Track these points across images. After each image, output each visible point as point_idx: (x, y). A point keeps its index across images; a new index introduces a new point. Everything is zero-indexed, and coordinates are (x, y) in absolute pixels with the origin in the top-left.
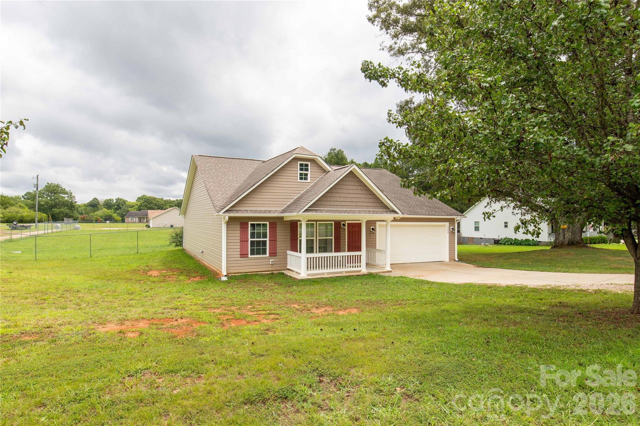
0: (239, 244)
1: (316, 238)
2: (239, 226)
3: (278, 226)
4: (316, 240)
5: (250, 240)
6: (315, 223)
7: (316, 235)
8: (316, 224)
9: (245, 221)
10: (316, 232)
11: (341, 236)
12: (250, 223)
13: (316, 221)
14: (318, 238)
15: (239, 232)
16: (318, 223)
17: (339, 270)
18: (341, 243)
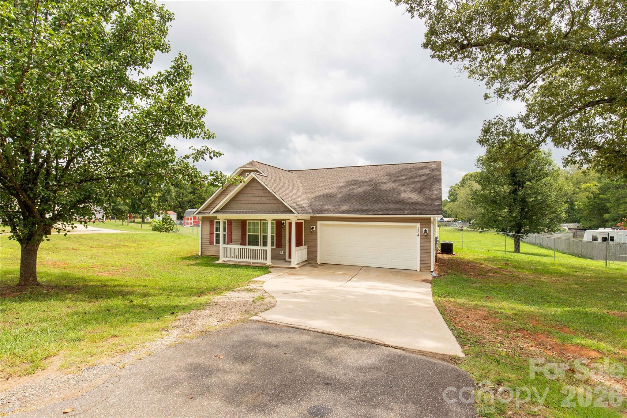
0: (209, 235)
1: (261, 234)
2: (209, 223)
3: (233, 223)
4: (261, 236)
5: (215, 233)
6: (260, 221)
7: (261, 232)
8: (261, 223)
9: (212, 219)
10: (261, 229)
11: (282, 233)
12: (215, 221)
13: (261, 220)
14: (262, 234)
15: (209, 227)
16: (262, 221)
17: (248, 260)
18: (282, 240)
